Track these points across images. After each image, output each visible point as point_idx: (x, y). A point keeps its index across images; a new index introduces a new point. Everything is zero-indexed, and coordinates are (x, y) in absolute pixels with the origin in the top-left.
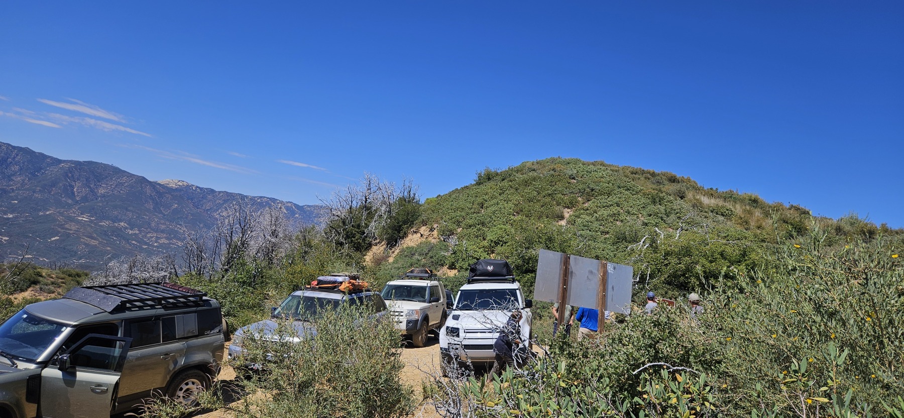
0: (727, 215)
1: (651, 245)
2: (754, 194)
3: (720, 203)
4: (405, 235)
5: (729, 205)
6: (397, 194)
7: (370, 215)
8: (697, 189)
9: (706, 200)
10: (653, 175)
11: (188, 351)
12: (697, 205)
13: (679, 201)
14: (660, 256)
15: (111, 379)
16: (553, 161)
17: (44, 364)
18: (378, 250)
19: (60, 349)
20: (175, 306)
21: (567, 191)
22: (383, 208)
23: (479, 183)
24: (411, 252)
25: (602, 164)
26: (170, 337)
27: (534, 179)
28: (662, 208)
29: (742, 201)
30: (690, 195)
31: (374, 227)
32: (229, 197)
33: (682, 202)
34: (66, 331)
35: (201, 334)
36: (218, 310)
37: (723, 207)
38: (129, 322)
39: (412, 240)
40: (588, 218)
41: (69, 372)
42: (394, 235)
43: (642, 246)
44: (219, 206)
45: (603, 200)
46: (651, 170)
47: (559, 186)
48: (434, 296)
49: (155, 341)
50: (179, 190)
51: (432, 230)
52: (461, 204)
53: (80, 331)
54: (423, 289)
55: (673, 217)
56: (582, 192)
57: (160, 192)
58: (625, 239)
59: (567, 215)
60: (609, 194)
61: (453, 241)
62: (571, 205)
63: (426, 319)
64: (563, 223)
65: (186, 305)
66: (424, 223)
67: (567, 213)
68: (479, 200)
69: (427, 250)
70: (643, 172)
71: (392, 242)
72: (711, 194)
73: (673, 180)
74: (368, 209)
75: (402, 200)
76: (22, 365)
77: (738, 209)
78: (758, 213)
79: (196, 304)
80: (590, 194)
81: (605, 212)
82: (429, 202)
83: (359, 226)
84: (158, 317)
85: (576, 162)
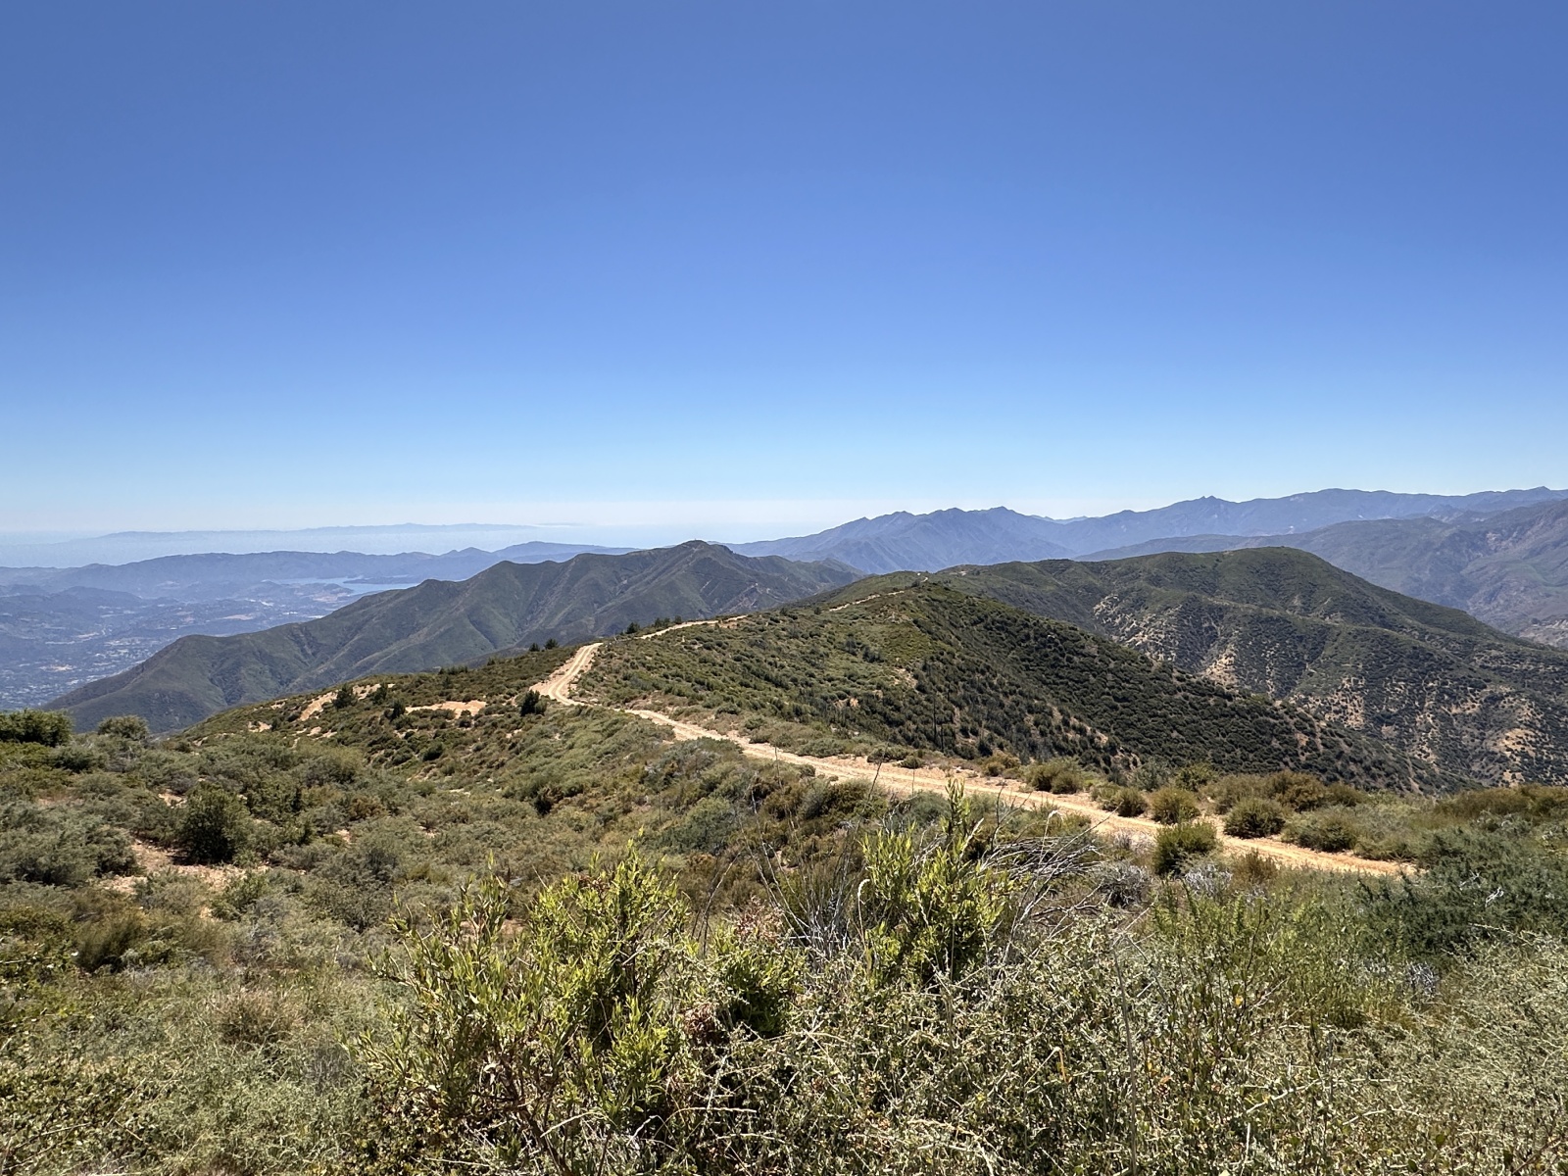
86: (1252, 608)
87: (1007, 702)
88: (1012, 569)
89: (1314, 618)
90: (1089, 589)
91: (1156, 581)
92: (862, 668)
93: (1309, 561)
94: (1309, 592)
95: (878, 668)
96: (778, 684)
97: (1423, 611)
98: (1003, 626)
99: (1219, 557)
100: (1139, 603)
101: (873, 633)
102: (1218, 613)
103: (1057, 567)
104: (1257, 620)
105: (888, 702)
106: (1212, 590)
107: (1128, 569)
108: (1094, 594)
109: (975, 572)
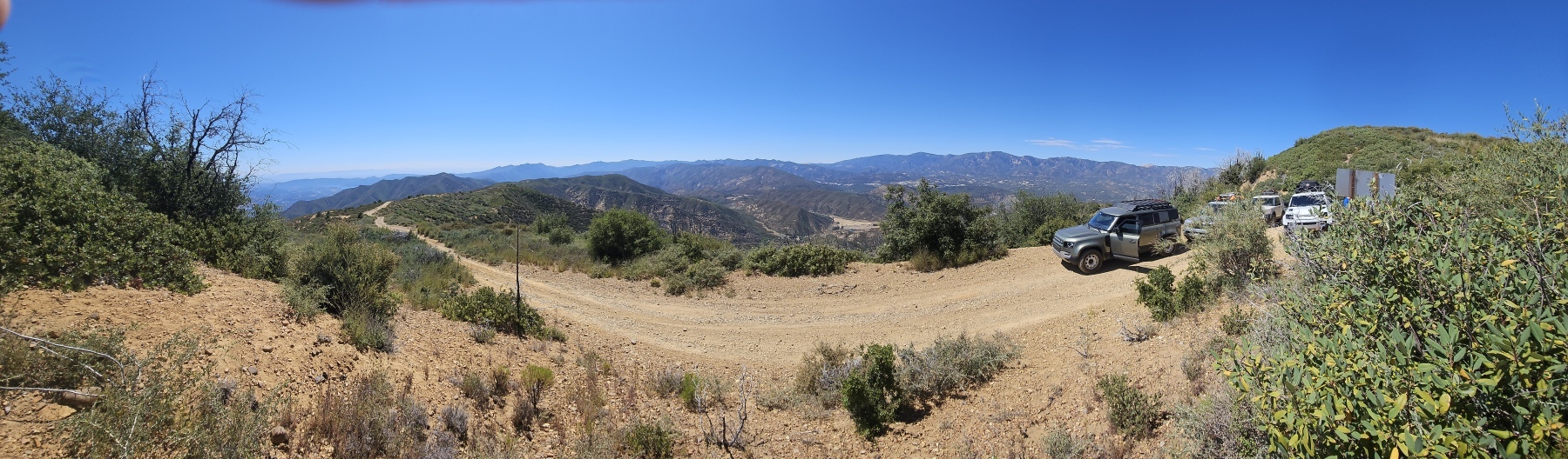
0: (1455, 147)
1: (1403, 168)
2: (1474, 133)
3: (1450, 140)
4: (1259, 176)
5: (1455, 141)
6: (1253, 156)
7: (1240, 168)
8: (1432, 134)
9: (1439, 140)
10: (1403, 129)
11: (1166, 228)
12: (1434, 144)
13: (1421, 142)
14: (1410, 173)
15: (1136, 237)
16: (1339, 129)
17: (1110, 232)
18: (1246, 184)
19: (1115, 226)
20: (1158, 208)
21: (1348, 144)
22: (1247, 164)
23: (1296, 146)
24: (1263, 185)
25: (1369, 127)
26: (1158, 222)
27: (1328, 140)
28: (1410, 147)
29: (1466, 138)
30: (1428, 138)
31: (1242, 174)
32: (1172, 169)
33: (1423, 143)
34: (1116, 219)
35: (1170, 221)
36: (1176, 210)
37: (1451, 143)
38: (1140, 215)
39: (1262, 179)
40: (1362, 158)
41: (1120, 235)
42: (1253, 177)
43: (1398, 168)
44: (1169, 173)
45: (1372, 146)
46: (1402, 127)
47: (1343, 142)
48: (1277, 203)
49: (1152, 224)
50: (1150, 168)
51: (1272, 172)
52: (1287, 157)
53: (1121, 219)
54: (1272, 199)
55: (1417, 152)
56: (1357, 144)
57: (1142, 170)
58: (1386, 167)
59: (1349, 158)
60: (1374, 143)
61: (1284, 177)
62: (1351, 152)
63: (1274, 213)
64: (1347, 161)
65: (1162, 208)
66: (1268, 169)
67: (1349, 156)
68: (1297, 154)
69: (1271, 183)
70: (1396, 128)
71: (1252, 180)
72: (1443, 136)
73: (1416, 131)
74: (1239, 166)
75: (1256, 160)
76: (1102, 232)
77: (1463, 143)
78: (1476, 144)
79: (1167, 207)
80: (1362, 144)
81: (1373, 153)
82: (1270, 159)
83: (1235, 174)
84: (1152, 213)
85: (1353, 128)
86: (608, 190)
87: (528, 217)
88: (542, 180)
89: (625, 191)
90: (564, 185)
91: (583, 183)
92: (481, 207)
93: (624, 178)
94: (624, 185)
95: (487, 208)
96: (451, 212)
97: (651, 189)
98: (532, 196)
99: (600, 177)
100: (579, 189)
101: (487, 198)
102: (601, 191)
103: (555, 180)
104: (609, 193)
105: (488, 217)
106: (599, 185)
107: (576, 180)
108: (566, 187)
109: (531, 181)
